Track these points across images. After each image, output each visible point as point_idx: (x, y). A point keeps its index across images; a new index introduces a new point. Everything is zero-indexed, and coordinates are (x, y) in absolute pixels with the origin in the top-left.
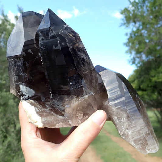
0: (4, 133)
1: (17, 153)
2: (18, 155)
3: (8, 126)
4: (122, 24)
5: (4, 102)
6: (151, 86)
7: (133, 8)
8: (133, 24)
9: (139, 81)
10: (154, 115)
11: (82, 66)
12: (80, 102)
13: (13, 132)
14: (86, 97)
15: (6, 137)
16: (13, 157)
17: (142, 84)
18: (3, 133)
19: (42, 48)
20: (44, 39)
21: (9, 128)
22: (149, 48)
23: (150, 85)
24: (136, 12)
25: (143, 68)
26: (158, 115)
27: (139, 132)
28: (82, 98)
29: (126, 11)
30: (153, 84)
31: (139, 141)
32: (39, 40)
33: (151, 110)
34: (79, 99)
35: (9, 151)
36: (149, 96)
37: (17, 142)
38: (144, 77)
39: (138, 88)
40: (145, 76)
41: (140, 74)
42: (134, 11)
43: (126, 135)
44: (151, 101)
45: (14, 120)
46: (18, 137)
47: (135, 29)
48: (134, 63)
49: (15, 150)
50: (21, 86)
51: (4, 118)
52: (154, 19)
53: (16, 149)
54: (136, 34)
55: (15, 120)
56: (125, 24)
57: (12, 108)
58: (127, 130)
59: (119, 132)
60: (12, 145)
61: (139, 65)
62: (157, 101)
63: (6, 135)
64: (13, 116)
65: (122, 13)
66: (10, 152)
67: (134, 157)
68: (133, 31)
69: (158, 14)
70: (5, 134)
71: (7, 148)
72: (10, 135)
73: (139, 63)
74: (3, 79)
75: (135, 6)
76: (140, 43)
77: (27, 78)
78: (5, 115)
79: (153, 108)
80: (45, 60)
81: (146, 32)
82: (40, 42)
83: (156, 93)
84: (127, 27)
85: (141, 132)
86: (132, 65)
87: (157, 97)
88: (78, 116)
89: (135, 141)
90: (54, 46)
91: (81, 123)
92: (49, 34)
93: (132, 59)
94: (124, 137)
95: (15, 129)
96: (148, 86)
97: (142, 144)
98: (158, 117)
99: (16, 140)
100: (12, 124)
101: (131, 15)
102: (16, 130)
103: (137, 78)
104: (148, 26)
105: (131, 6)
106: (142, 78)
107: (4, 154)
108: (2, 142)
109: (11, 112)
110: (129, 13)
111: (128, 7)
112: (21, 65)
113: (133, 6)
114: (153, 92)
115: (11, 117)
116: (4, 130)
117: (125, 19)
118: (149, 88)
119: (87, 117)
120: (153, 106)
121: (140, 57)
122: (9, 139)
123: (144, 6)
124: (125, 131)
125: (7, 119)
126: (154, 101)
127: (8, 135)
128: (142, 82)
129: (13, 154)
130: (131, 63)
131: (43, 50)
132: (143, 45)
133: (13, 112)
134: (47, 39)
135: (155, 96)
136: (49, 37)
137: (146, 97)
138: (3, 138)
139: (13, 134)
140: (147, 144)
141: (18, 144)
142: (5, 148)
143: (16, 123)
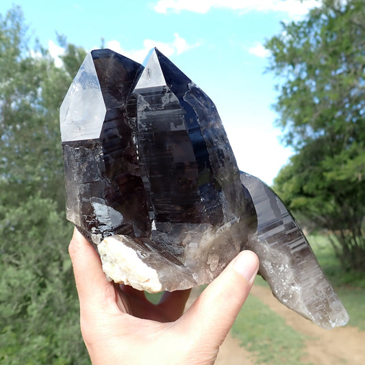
0: (41, 277)
1: (65, 317)
2: (68, 320)
3: (47, 265)
4: (268, 68)
5: (40, 217)
6: (323, 189)
7: (290, 37)
8: (290, 67)
9: (300, 177)
10: (329, 243)
11: (221, 165)
12: (217, 236)
13: (58, 276)
14: (228, 225)
15: (43, 286)
16: (58, 324)
17: (305, 184)
18: (38, 278)
19: (144, 126)
20: (150, 108)
21: (49, 269)
22: (321, 116)
23: (321, 187)
24: (295, 44)
25: (308, 154)
26: (337, 243)
27: (315, 289)
28: (221, 228)
29: (275, 42)
30: (326, 185)
31: (317, 306)
32: (138, 110)
33: (323, 234)
34: (216, 231)
35: (50, 311)
36: (320, 206)
37: (65, 295)
38: (310, 171)
39: (298, 190)
40: (311, 168)
41: (302, 165)
42: (291, 42)
43: (291, 296)
44: (323, 216)
45: (58, 253)
46: (67, 286)
47: (292, 78)
48: (290, 142)
49: (61, 311)
50: (96, 206)
51: (39, 249)
52: (330, 58)
53: (64, 309)
54: (295, 89)
55: (61, 252)
56: (273, 68)
57: (54, 228)
58: (293, 287)
59: (277, 291)
60: (56, 301)
61: (300, 147)
62: (334, 215)
63: (44, 281)
64: (56, 245)
65: (267, 47)
66: (51, 314)
67: (290, 323)
68: (289, 82)
69: (337, 48)
70: (42, 279)
71: (46, 307)
72: (52, 282)
73: (299, 143)
74: (37, 173)
75: (293, 33)
76: (302, 105)
77: (109, 188)
78: (41, 243)
79: (326, 230)
80: (148, 151)
81: (314, 83)
82: (139, 115)
83: (333, 202)
84: (278, 74)
85: (318, 288)
86: (286, 146)
87: (335, 208)
88: (209, 265)
89: (309, 306)
90: (172, 124)
91: (215, 278)
92: (163, 99)
93: (286, 136)
94: (285, 301)
95: (61, 270)
96: (317, 188)
97: (322, 310)
98: (335, 247)
99: (63, 292)
100: (55, 261)
101: (285, 51)
102: (63, 273)
103: (297, 172)
104: (317, 72)
105: (285, 33)
106: (306, 173)
107: (40, 318)
108: (36, 294)
109: (53, 238)
110: (281, 47)
111: (280, 36)
112: (98, 160)
113: (289, 33)
114: (326, 199)
115: (53, 247)
116: (39, 272)
117: (273, 58)
118: (320, 192)
119: (224, 265)
120: (326, 226)
121: (303, 132)
122: (50, 289)
123: (309, 32)
124: (288, 289)
125: (44, 251)
126: (328, 217)
127: (47, 282)
128: (306, 179)
129: (58, 319)
130: (285, 143)
131: (146, 132)
132: (308, 110)
133: (56, 236)
134: (156, 110)
135: (331, 206)
136: (163, 105)
137: (313, 208)
138: (39, 288)
139: (57, 280)
140: (330, 310)
141: (67, 300)
142: (42, 306)
143: (62, 259)
